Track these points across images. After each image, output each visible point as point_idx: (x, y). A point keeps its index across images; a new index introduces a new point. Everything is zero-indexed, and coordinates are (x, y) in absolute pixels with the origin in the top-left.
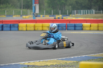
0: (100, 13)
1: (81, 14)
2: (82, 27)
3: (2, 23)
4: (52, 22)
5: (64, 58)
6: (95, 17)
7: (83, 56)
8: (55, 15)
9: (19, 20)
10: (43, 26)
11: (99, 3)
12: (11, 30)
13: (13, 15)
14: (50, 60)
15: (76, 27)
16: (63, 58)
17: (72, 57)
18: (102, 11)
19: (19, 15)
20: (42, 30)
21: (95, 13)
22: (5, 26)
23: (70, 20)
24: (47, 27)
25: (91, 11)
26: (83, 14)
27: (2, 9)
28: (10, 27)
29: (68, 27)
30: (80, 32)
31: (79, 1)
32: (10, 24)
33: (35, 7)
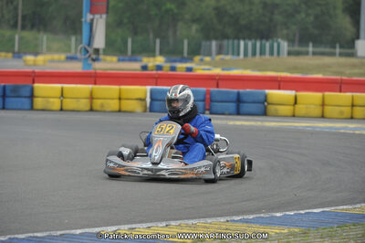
0: (307, 53)
1: (238, 54)
2: (263, 103)
5: (251, 217)
6: (294, 69)
7: (315, 211)
8: (138, 58)
9: (34, 72)
10: (123, 96)
11: (303, 15)
12: (7, 106)
14: (202, 220)
15: (241, 104)
16: (245, 217)
17: (278, 215)
18: (313, 46)
19: (7, 52)
21: (290, 53)
23: (220, 76)
24: (137, 99)
25: (275, 45)
26: (246, 54)
28: (4, 96)
29: (211, 101)
30: (262, 121)
31: (228, 7)
32: (3, 84)
33: (91, 24)
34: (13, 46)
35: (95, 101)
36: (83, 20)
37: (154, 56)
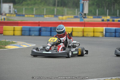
3: (39, 26)
4: (106, 25)
8: (101, 17)
9: (62, 22)
10: (95, 31)
12: (52, 35)
13: (44, 15)
19: (52, 15)
20: (92, 35)
22: (43, 29)
24: (100, 32)
27: (28, 6)
28: (51, 31)
32: (50, 27)
33: (83, 4)
34: (54, 13)
35: (84, 33)
36: (80, 3)
37: (106, 16)
